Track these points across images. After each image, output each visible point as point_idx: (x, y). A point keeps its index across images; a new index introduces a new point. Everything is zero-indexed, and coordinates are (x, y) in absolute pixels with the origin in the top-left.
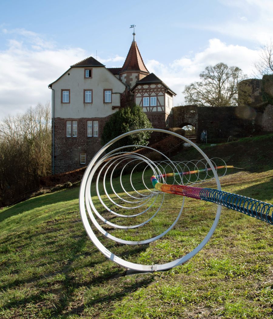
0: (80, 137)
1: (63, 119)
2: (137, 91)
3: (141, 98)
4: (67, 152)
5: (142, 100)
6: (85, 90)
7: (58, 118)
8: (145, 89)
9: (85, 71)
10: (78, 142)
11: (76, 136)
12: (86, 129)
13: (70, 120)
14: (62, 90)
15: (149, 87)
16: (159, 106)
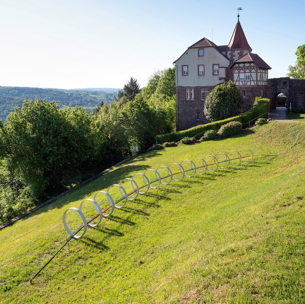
0: (195, 101)
1: (184, 87)
2: (235, 68)
3: (238, 74)
4: (187, 111)
5: (239, 76)
6: (198, 66)
7: (180, 86)
8: (241, 67)
9: (199, 51)
10: (195, 104)
11: (193, 100)
12: (200, 94)
13: (189, 87)
14: (183, 66)
15: (244, 65)
16: (252, 81)
